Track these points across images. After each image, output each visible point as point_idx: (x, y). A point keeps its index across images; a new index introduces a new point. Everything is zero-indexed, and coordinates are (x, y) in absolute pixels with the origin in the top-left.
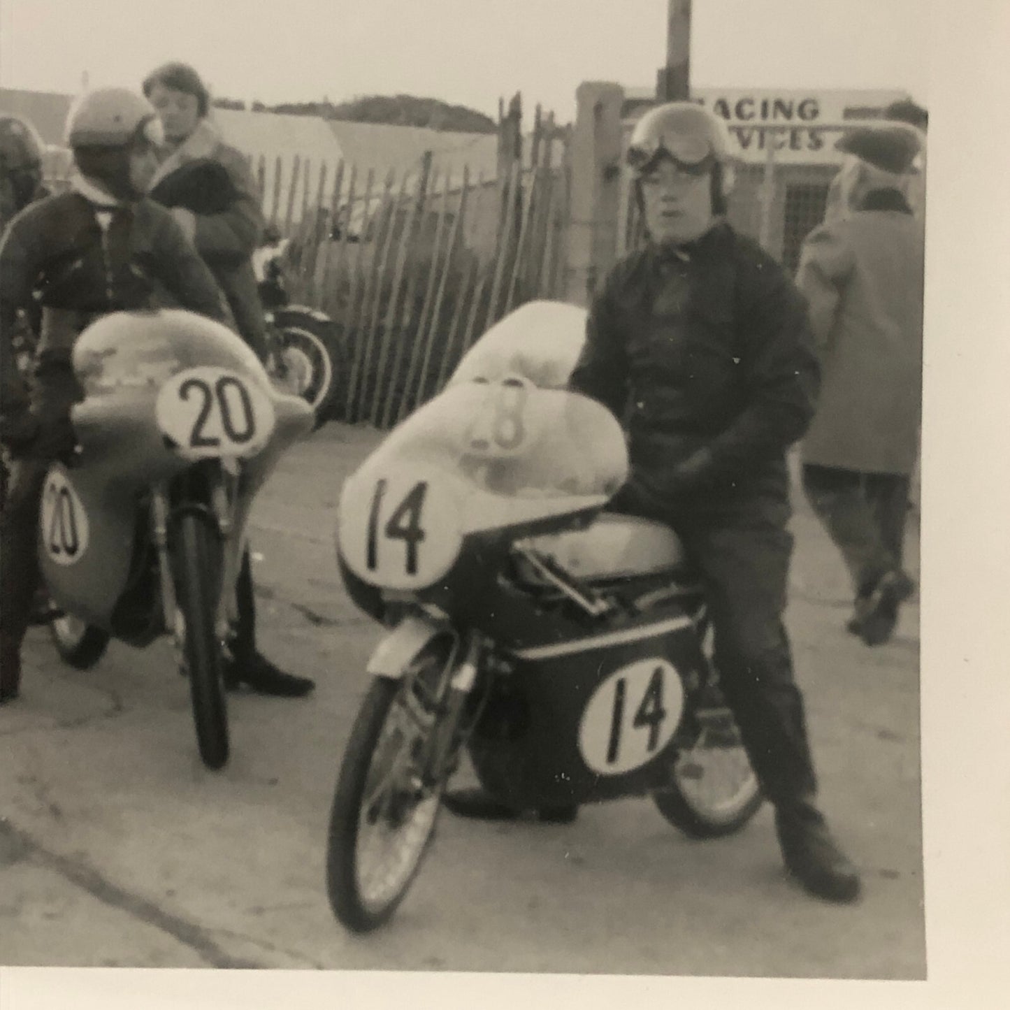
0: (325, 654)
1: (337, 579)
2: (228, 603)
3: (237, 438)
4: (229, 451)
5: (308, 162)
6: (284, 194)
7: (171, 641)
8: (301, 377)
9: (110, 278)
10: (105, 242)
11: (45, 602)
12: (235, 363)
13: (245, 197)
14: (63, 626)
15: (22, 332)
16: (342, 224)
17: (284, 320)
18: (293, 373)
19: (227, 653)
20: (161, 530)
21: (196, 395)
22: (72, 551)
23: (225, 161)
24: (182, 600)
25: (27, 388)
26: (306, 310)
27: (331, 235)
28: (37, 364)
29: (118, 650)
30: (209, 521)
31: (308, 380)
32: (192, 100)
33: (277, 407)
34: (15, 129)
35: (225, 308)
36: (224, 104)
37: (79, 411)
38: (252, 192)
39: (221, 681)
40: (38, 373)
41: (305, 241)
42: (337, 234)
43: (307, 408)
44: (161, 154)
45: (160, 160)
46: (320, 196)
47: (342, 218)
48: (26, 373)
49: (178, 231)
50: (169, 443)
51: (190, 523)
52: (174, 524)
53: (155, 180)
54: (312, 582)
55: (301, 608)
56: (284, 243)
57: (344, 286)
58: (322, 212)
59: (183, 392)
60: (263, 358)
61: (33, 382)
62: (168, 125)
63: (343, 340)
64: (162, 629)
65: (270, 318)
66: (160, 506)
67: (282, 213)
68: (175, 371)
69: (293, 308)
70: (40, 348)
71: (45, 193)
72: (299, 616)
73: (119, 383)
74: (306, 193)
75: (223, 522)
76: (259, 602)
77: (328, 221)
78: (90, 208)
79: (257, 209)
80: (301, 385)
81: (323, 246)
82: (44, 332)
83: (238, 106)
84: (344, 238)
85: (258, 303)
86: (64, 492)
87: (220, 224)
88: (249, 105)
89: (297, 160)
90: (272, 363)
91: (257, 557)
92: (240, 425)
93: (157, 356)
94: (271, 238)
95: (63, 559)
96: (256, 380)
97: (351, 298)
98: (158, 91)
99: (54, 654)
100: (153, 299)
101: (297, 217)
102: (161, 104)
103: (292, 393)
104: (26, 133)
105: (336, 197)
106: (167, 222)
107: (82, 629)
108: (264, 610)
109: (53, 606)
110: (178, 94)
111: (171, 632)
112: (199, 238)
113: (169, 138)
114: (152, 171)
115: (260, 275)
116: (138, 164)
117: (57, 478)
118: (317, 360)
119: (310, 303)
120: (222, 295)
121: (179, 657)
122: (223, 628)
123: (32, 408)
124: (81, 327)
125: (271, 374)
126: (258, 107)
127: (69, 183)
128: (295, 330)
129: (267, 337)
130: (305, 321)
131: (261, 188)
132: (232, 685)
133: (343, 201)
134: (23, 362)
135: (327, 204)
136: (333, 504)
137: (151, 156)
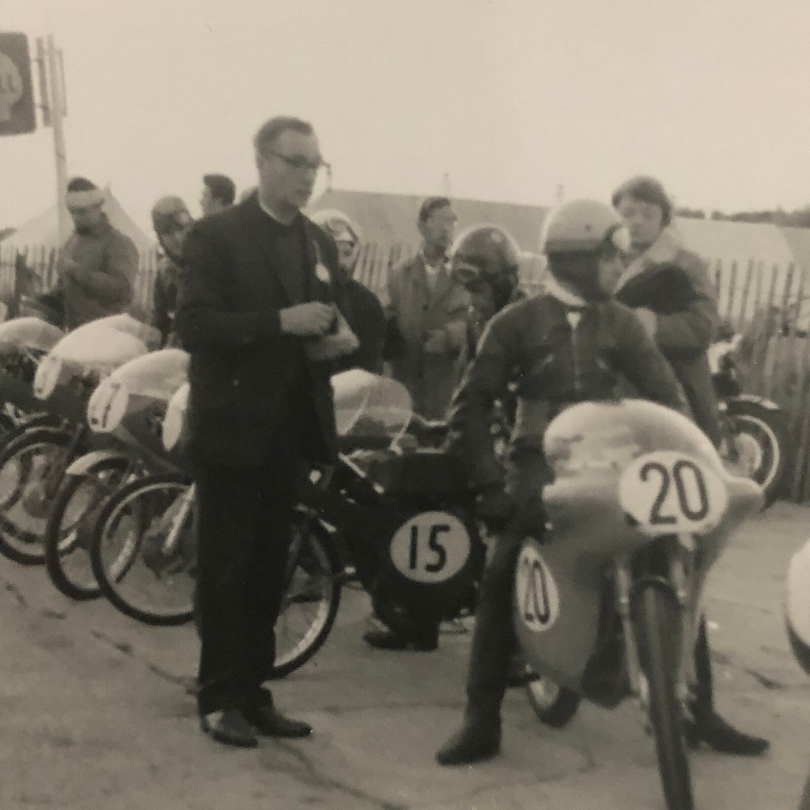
0: (777, 716)
1: (786, 646)
2: (687, 668)
3: (692, 516)
4: (685, 528)
5: (761, 264)
6: (738, 294)
7: (636, 703)
8: (752, 460)
9: (578, 372)
10: (574, 338)
11: (522, 665)
12: (690, 447)
13: (703, 298)
14: (538, 688)
15: (499, 421)
16: (790, 321)
17: (736, 408)
18: (743, 458)
19: (688, 714)
20: (624, 600)
21: (655, 478)
22: (544, 619)
23: (684, 265)
24: (645, 664)
25: (503, 471)
26: (755, 399)
27: (781, 331)
28: (511, 449)
29: (588, 711)
30: (668, 592)
31: (758, 463)
32: (657, 211)
33: (730, 487)
34: (496, 238)
35: (683, 398)
36: (686, 214)
37: (550, 492)
38: (708, 291)
39: (683, 740)
40: (514, 457)
41: (757, 337)
42: (786, 330)
43: (756, 489)
44: (626, 259)
45: (626, 266)
46: (772, 295)
47: (792, 315)
48: (502, 458)
49: (640, 327)
50: (631, 521)
51: (650, 594)
52: (636, 596)
53: (621, 283)
54: (764, 649)
55: (754, 674)
56: (737, 338)
57: (792, 378)
58: (773, 310)
59: (644, 474)
60: (716, 443)
61: (508, 466)
62: (634, 233)
63: (790, 426)
64: (627, 691)
65: (723, 406)
66: (623, 579)
67: (736, 313)
68: (636, 455)
69: (744, 397)
70: (515, 434)
71: (521, 295)
72: (751, 680)
73: (585, 466)
74: (759, 293)
75: (682, 594)
76: (715, 667)
77: (778, 319)
78: (561, 309)
79: (714, 309)
80: (751, 469)
81: (773, 341)
82: (519, 420)
83: (699, 215)
84: (792, 333)
85: (712, 393)
86: (537, 565)
87: (678, 322)
88: (708, 215)
89: (751, 262)
90: (724, 446)
91: (712, 626)
92: (695, 504)
93: (620, 441)
94: (725, 335)
95: (536, 626)
96: (709, 463)
97: (798, 388)
98: (626, 203)
99: (531, 713)
100: (616, 390)
101: (750, 315)
102: (628, 214)
103: (742, 476)
104: (505, 241)
105: (787, 296)
106: (631, 320)
107: (556, 690)
108: (721, 675)
109: (529, 669)
110: (644, 205)
111: (636, 694)
112: (659, 335)
113: (634, 245)
114: (618, 275)
115: (714, 367)
116: (606, 269)
117: (530, 553)
118: (766, 444)
119: (759, 393)
120: (679, 387)
121: (644, 718)
122: (683, 691)
123: (508, 489)
124: (551, 415)
125: (723, 458)
126: (717, 216)
127: (542, 287)
128: (747, 418)
129: (720, 424)
130: (756, 410)
131: (718, 289)
132: (694, 744)
133: (793, 300)
134: (499, 447)
135: (778, 302)
136: (782, 577)
137: (618, 262)
